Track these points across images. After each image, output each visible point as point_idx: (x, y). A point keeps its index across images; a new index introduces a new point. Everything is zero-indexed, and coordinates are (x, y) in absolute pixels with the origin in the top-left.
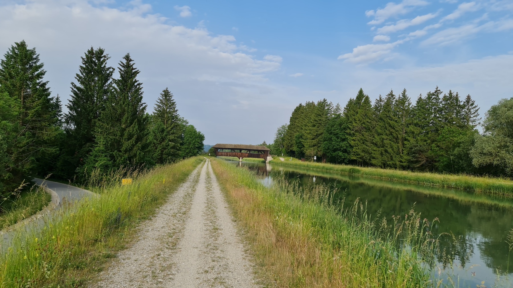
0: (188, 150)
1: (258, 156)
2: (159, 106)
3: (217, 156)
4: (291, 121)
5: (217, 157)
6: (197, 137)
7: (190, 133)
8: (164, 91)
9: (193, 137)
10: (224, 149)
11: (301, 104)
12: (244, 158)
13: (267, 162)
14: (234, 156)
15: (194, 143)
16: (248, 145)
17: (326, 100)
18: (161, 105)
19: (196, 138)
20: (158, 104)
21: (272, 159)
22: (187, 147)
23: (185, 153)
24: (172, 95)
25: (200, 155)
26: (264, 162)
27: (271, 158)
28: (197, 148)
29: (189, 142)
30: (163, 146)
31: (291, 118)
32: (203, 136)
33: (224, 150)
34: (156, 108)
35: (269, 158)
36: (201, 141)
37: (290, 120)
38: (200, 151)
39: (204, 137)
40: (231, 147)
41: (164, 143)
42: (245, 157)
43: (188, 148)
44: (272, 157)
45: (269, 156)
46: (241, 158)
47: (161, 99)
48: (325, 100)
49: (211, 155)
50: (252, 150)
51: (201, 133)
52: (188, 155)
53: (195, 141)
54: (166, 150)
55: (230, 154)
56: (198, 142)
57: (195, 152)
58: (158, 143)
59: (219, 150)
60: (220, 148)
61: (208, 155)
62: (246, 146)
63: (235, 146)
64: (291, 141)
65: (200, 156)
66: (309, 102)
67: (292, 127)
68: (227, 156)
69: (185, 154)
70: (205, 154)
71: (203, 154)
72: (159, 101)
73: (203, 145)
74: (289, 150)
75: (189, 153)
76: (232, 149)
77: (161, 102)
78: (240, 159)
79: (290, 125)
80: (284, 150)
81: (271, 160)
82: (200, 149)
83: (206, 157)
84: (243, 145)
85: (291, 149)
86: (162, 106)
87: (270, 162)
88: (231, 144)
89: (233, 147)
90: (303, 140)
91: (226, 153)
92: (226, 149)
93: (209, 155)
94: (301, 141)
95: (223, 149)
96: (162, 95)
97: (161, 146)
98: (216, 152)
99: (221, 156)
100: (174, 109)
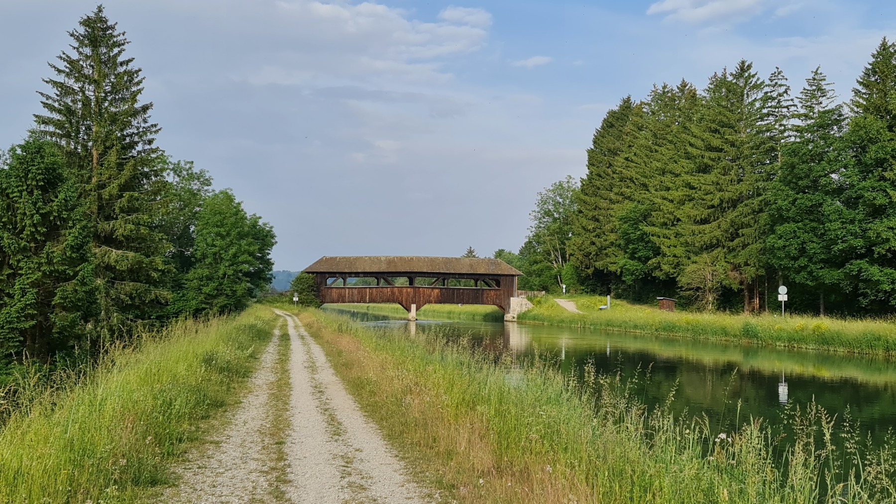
0: (213, 285)
1: (475, 298)
2: (65, 90)
3: (323, 302)
4: (591, 164)
5: (325, 305)
6: (247, 235)
7: (218, 217)
8: (87, 22)
9: (228, 234)
10: (350, 274)
11: (627, 101)
12: (427, 307)
13: (508, 317)
14: (388, 301)
15: (235, 256)
16: (437, 258)
17: (749, 67)
18: (71, 82)
19: (241, 236)
20: (61, 78)
21: (530, 305)
22: (206, 272)
23: (202, 297)
24: (121, 38)
25: (258, 302)
26: (498, 319)
27: (525, 301)
28: (247, 274)
29: (215, 254)
30: (50, 262)
31: (591, 152)
32: (269, 231)
33: (349, 280)
34: (48, 97)
35: (518, 304)
36: (261, 250)
37: (591, 158)
38: (257, 286)
39: (273, 237)
40: (375, 269)
41: (57, 250)
42: (430, 302)
43: (210, 278)
44: (530, 299)
45: (516, 292)
46: (414, 307)
47: (75, 56)
48: (744, 68)
49: (301, 302)
50: (453, 275)
51: (261, 222)
52: (211, 304)
53: (239, 249)
54: (69, 287)
55: (371, 294)
56: (251, 254)
57: (239, 293)
58: (25, 249)
59: (330, 281)
60: (333, 274)
61: (291, 302)
62: (432, 260)
63: (390, 261)
64: (598, 236)
65: (259, 306)
66: (665, 87)
67: (598, 183)
68: (362, 300)
69: (202, 302)
70: (280, 298)
71: (270, 297)
72: (62, 65)
73: (268, 264)
74: (590, 271)
75: (215, 297)
76: (377, 275)
77: (74, 68)
78: (408, 310)
79: (590, 178)
80: (567, 269)
81: (524, 309)
82: (260, 278)
83: (281, 308)
84: (419, 259)
85: (599, 264)
86: (76, 86)
87: (522, 319)
88: (377, 258)
89: (383, 268)
90: (657, 230)
91: (356, 292)
92: (357, 274)
93: (296, 299)
94: (645, 234)
95: (344, 275)
96: (77, 39)
97: (40, 264)
98: (318, 290)
99: (338, 302)
100: (134, 100)
